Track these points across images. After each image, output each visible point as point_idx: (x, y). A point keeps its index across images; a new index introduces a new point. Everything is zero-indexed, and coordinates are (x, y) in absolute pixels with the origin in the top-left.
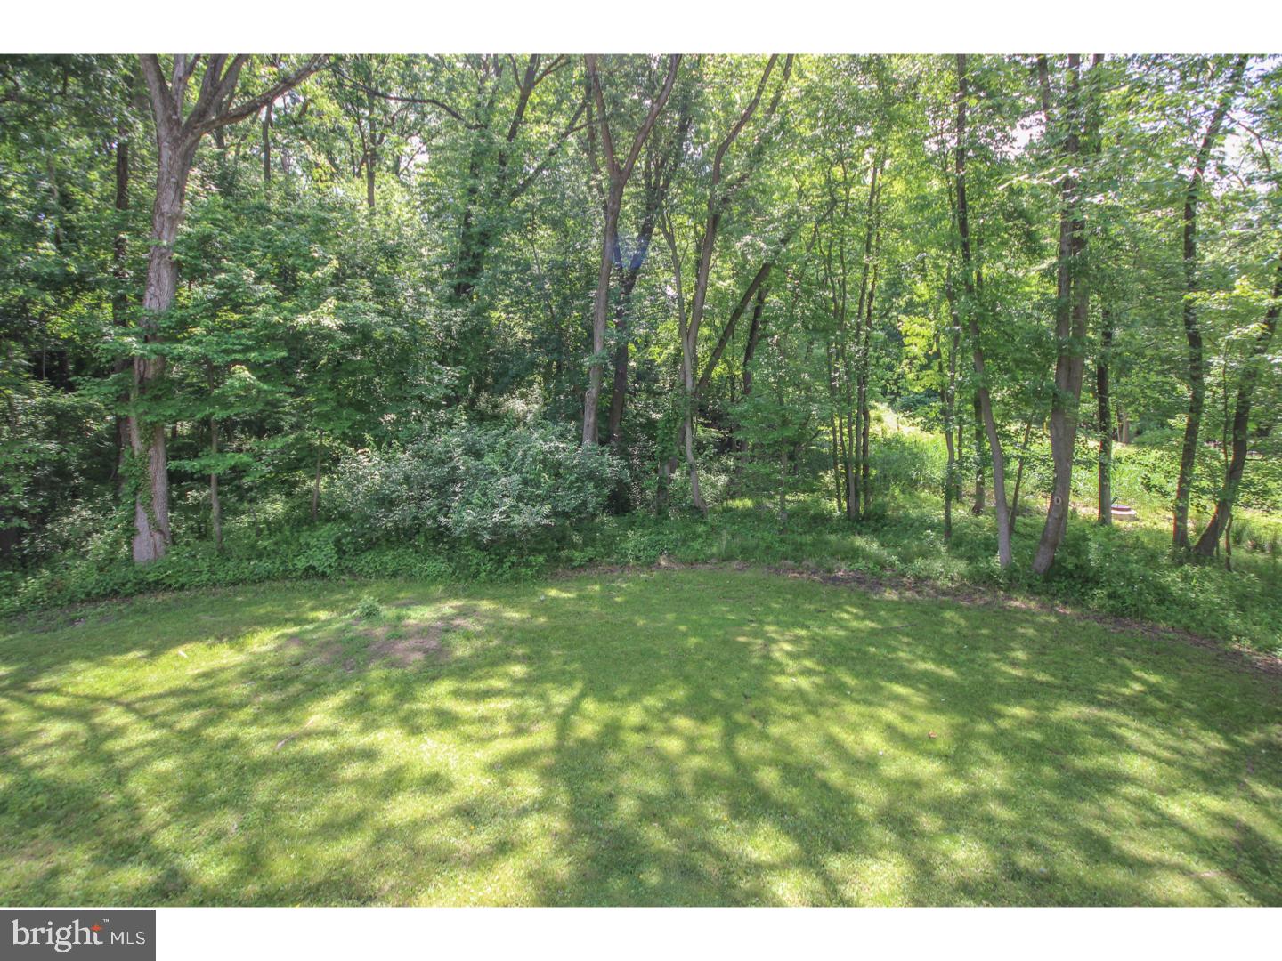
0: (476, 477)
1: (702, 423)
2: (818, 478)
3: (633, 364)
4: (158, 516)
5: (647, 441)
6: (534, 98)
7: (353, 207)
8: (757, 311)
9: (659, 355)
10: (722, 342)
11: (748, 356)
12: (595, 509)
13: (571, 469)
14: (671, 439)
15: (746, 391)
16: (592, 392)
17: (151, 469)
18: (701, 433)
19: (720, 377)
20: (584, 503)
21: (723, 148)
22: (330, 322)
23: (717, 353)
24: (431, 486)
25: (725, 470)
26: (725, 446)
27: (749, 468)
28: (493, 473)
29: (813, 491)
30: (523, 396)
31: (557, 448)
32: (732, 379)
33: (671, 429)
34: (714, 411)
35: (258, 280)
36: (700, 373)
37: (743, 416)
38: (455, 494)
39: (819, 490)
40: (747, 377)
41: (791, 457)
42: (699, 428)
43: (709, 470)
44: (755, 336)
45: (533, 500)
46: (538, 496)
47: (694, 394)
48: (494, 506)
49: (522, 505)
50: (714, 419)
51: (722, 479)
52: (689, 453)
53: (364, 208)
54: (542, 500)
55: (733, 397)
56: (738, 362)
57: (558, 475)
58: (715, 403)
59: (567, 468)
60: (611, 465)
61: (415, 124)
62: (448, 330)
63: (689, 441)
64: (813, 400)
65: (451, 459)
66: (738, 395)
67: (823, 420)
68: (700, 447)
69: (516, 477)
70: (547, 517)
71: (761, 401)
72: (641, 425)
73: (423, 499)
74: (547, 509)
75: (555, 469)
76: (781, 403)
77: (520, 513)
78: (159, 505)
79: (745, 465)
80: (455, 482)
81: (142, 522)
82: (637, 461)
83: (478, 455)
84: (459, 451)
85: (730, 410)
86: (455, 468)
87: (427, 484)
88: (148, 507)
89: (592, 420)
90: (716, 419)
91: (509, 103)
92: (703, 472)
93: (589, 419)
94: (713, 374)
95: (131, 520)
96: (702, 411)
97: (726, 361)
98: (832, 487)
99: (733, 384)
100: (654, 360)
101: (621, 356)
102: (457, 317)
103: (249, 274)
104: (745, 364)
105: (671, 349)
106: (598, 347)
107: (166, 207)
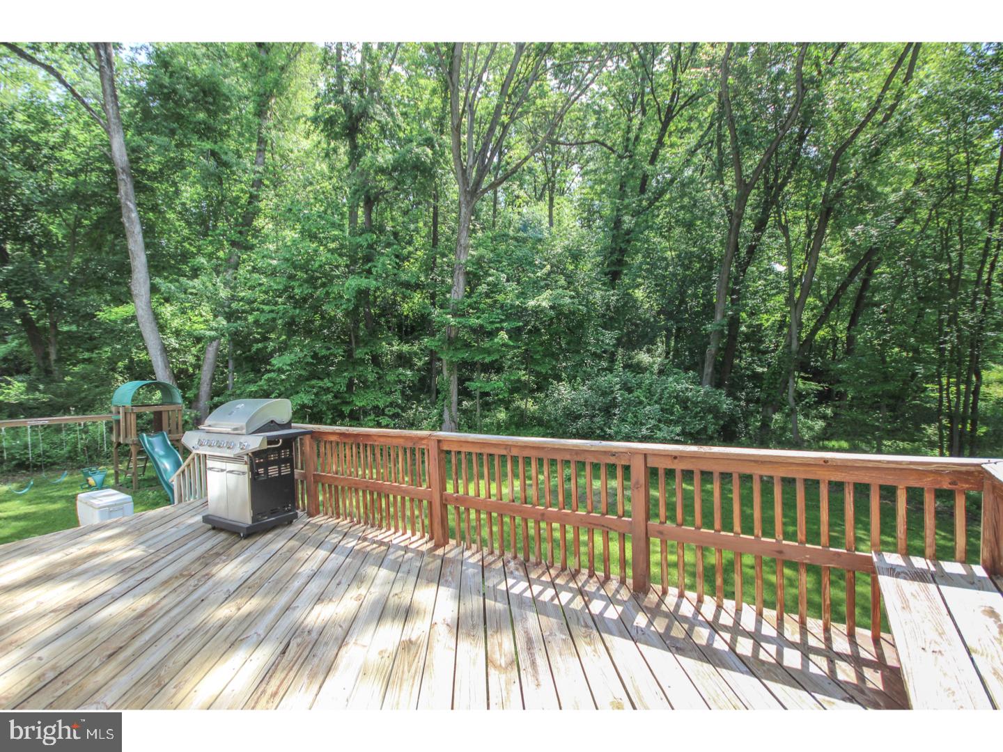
0: (629, 405)
1: (803, 378)
2: (920, 430)
3: (743, 328)
4: (454, 414)
5: (754, 388)
6: (672, 127)
7: (540, 222)
8: (865, 282)
9: (767, 320)
10: (827, 311)
11: (853, 322)
12: (713, 433)
13: (696, 404)
14: (775, 388)
15: (849, 352)
16: (711, 349)
17: (451, 387)
18: (801, 384)
19: (823, 339)
20: (705, 429)
21: (840, 151)
22: (545, 304)
23: (821, 320)
24: (599, 409)
25: (824, 417)
26: (823, 397)
27: (846, 415)
28: (641, 403)
29: (913, 441)
30: (649, 351)
31: (687, 389)
32: (835, 341)
33: (776, 379)
34: (816, 368)
35: (508, 281)
36: (804, 335)
37: (843, 372)
38: (615, 415)
39: (920, 440)
40: (851, 340)
41: (892, 408)
42: (800, 381)
43: (806, 416)
44: (861, 304)
45: (669, 422)
46: (672, 420)
47: (798, 353)
48: (642, 424)
49: (662, 425)
50: (814, 374)
51: (819, 424)
52: (791, 400)
53: (545, 222)
54: (676, 423)
55: (834, 356)
56: (842, 326)
57: (686, 408)
58: (817, 361)
59: (692, 402)
60: (726, 404)
61: (576, 156)
62: (608, 305)
63: (791, 391)
64: (919, 361)
65: (613, 392)
66: (840, 354)
67: (929, 379)
68: (800, 396)
69: (657, 406)
70: (678, 435)
71: (864, 360)
72: (748, 376)
73: (594, 416)
74: (678, 429)
75: (684, 402)
76: (884, 361)
77: (660, 430)
78: (454, 407)
79: (843, 412)
80: (615, 406)
81: (446, 416)
82: (743, 403)
83: (630, 390)
84: (618, 386)
85: (831, 367)
86: (615, 398)
87: (597, 407)
88: (449, 408)
89: (710, 370)
90: (817, 375)
91: (650, 134)
92: (801, 417)
93: (708, 370)
94: (817, 337)
95: (441, 415)
96: (804, 367)
97: (830, 326)
98: (936, 438)
99: (835, 345)
100: (761, 325)
101: (734, 322)
102: (613, 297)
103: (503, 277)
104: (849, 329)
105: (778, 316)
106: (718, 317)
107: (462, 241)
